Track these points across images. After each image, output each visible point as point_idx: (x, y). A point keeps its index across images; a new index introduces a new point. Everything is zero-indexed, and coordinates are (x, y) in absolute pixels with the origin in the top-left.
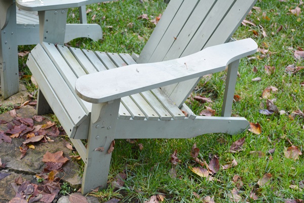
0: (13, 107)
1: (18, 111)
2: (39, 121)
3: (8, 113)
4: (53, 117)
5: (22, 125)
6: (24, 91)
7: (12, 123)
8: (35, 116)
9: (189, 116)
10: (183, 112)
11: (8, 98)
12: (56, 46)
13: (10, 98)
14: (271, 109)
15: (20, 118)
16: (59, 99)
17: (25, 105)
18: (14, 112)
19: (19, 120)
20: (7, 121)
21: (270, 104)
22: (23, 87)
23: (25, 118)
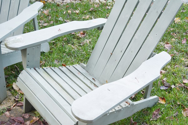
0: (7, 110)
1: (10, 112)
2: (27, 118)
3: (4, 114)
4: (35, 113)
5: (16, 123)
6: (10, 96)
7: (9, 122)
8: (23, 115)
9: (131, 104)
10: (126, 102)
11: (1, 103)
12: (35, 69)
13: (2, 103)
14: (166, 85)
15: (13, 118)
16: (49, 111)
17: (14, 106)
18: (7, 113)
19: (13, 119)
20: (5, 122)
21: (165, 82)
22: (9, 93)
23: (17, 117)
